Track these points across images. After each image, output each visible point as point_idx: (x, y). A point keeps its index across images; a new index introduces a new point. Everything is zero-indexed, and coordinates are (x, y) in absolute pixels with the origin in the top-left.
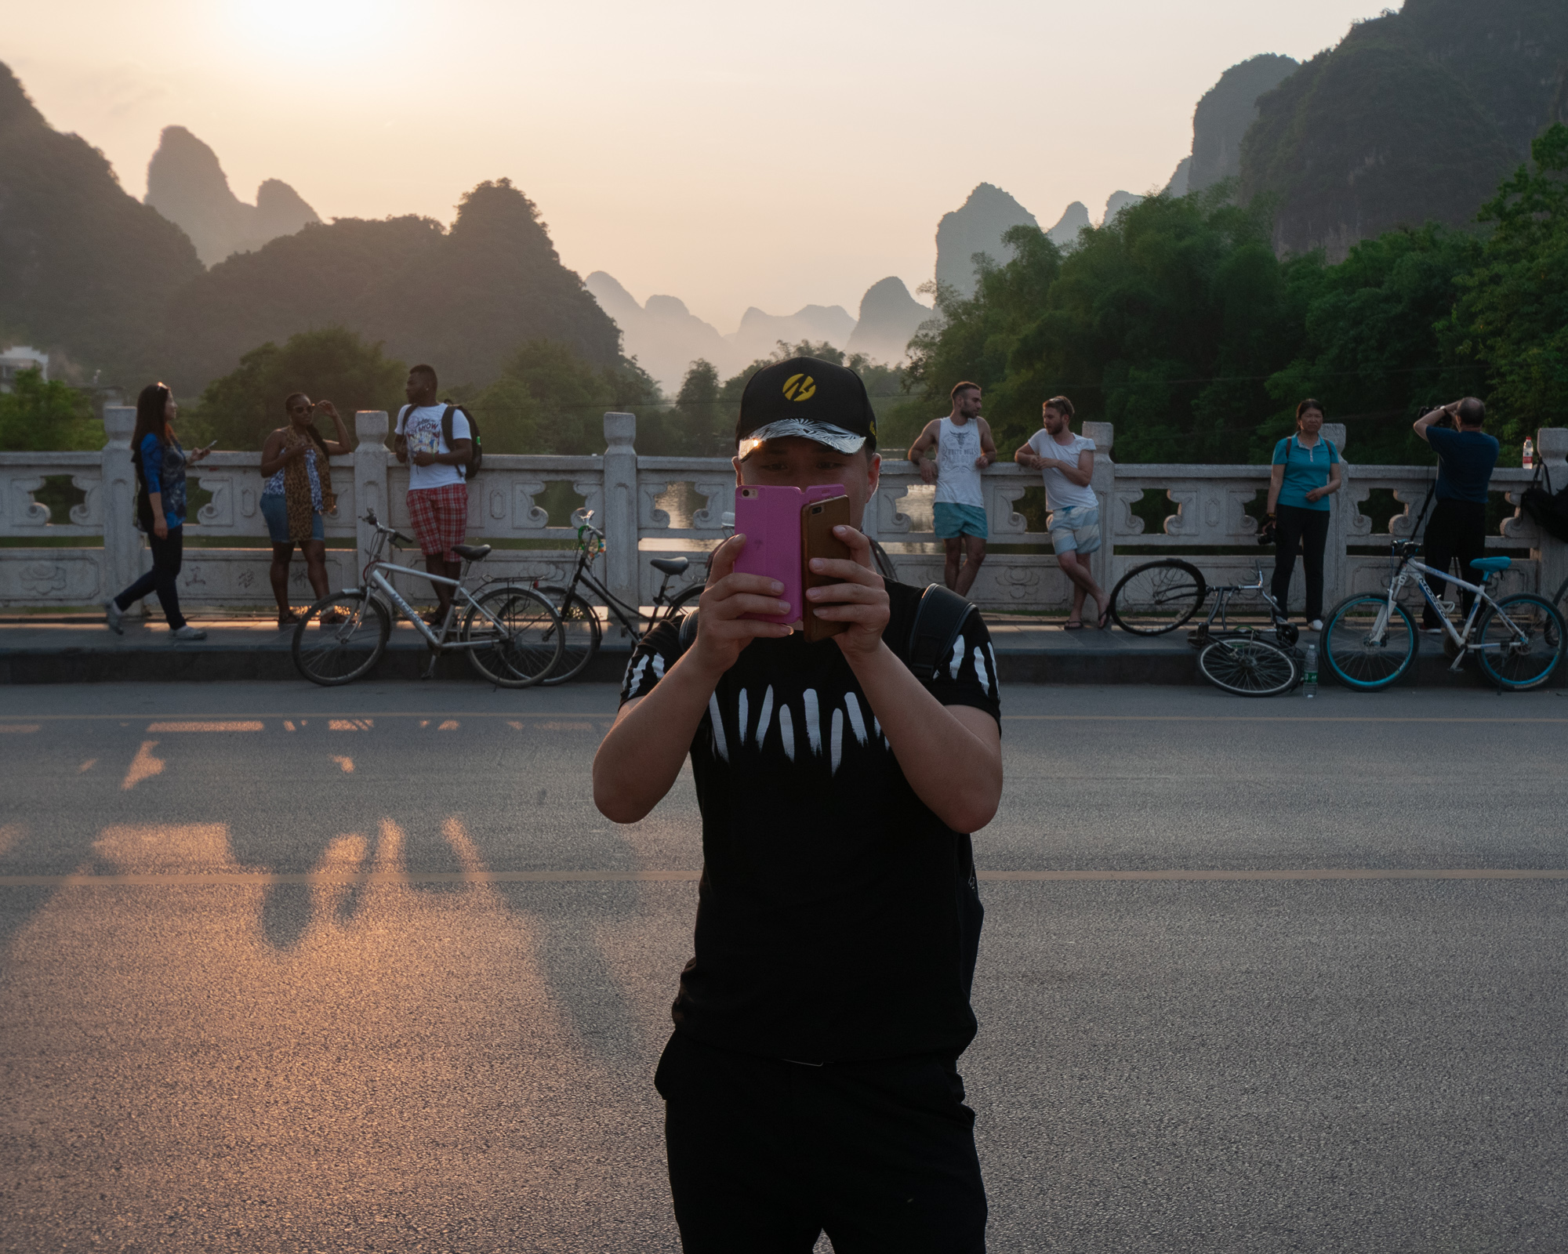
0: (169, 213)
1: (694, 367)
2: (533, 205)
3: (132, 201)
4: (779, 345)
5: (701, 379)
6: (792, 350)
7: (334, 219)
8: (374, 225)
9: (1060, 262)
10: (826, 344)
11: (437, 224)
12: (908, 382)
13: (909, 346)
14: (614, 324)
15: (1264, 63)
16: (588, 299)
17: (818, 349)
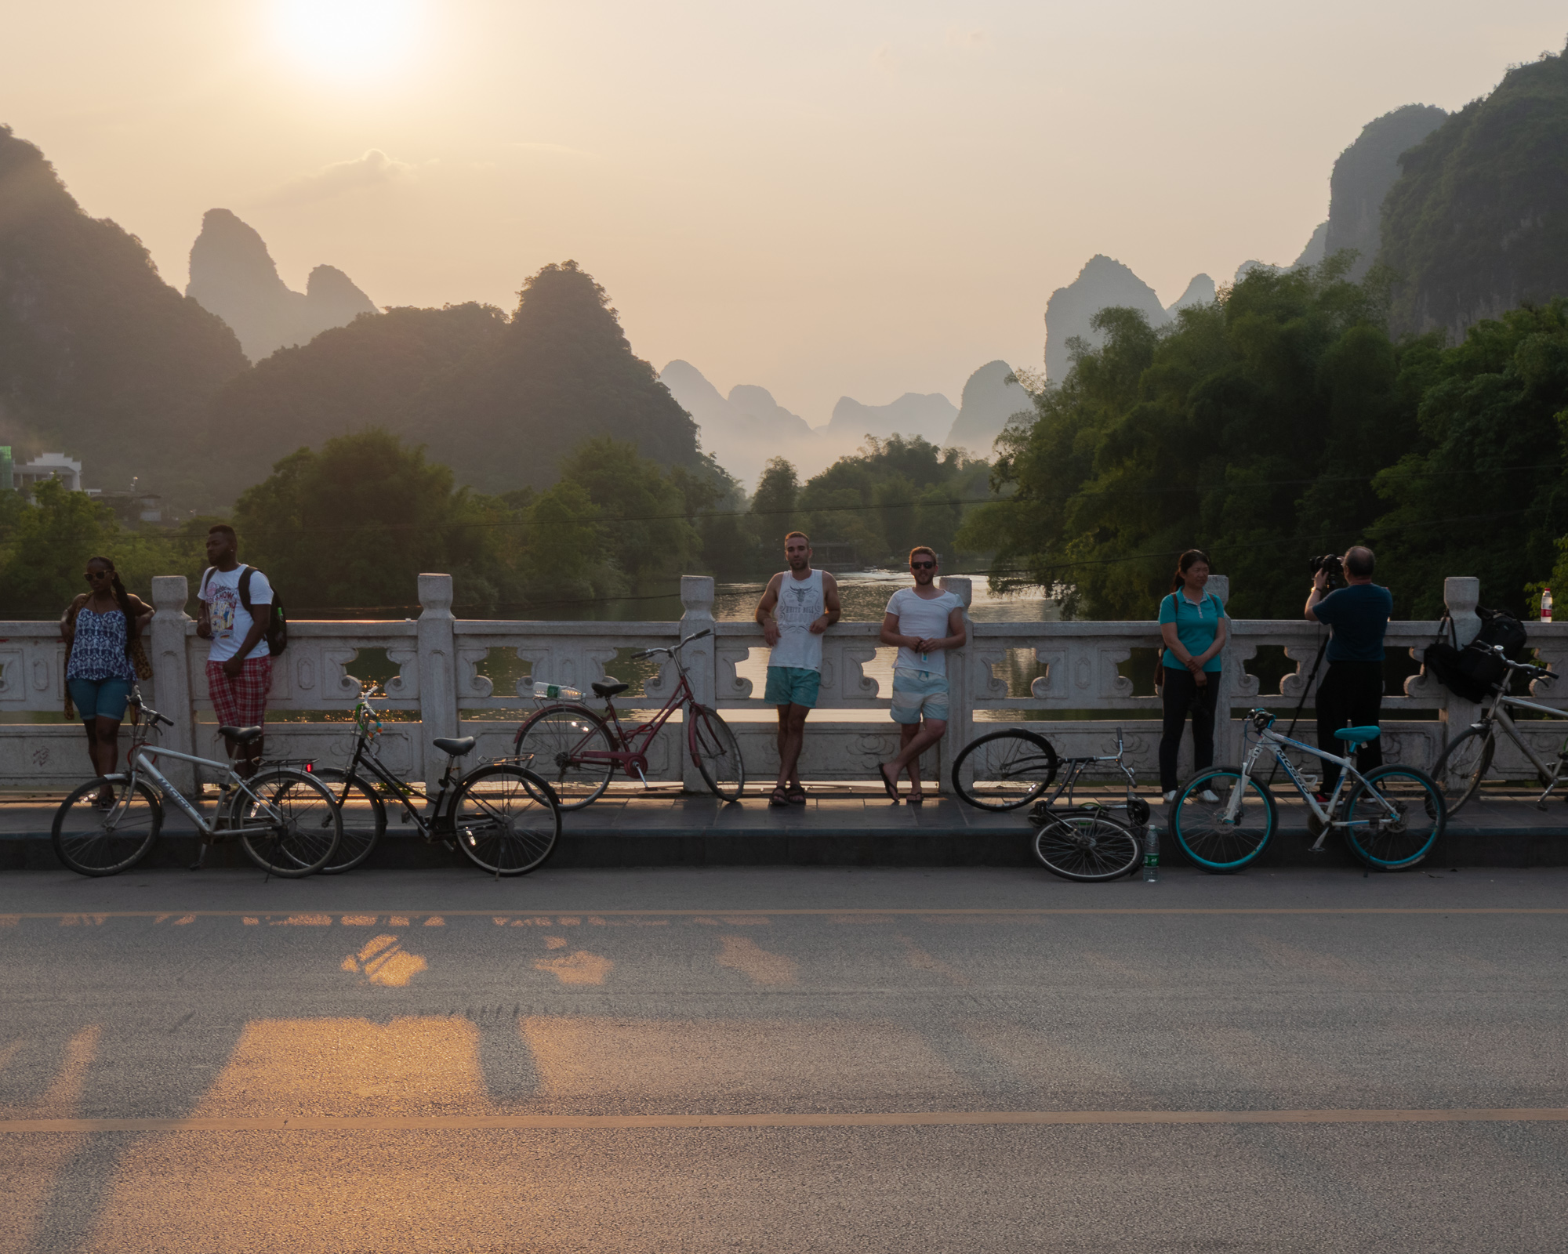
0: (211, 305)
1: (771, 466)
2: (602, 289)
3: (172, 292)
4: (867, 439)
5: (779, 479)
6: (882, 444)
7: (388, 308)
8: (430, 313)
9: (1156, 349)
10: (919, 437)
11: (499, 312)
12: (997, 481)
13: (997, 442)
14: (691, 418)
15: (1411, 116)
16: (662, 392)
17: (910, 443)
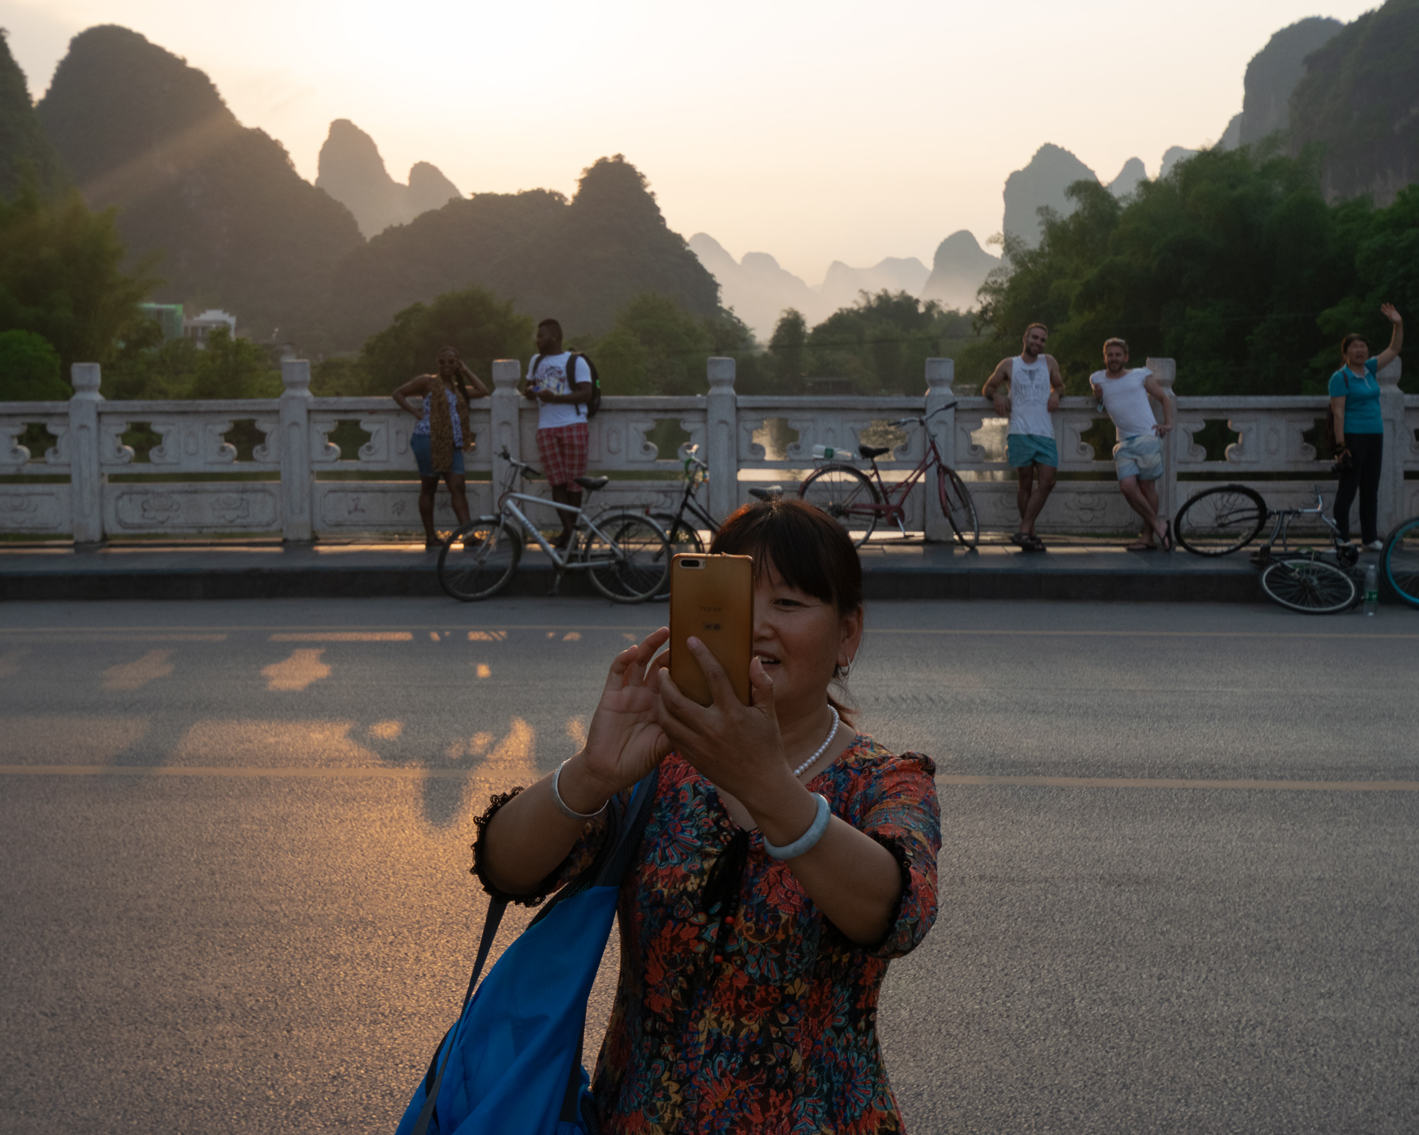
0: (335, 193)
1: (785, 315)
2: (643, 176)
3: (306, 183)
4: (860, 294)
5: (791, 325)
6: (872, 298)
7: (474, 194)
8: (507, 198)
9: (1120, 213)
10: (903, 292)
11: (561, 196)
12: (978, 325)
13: (979, 293)
14: (714, 279)
15: (1311, 26)
16: (691, 257)
17: (896, 297)
